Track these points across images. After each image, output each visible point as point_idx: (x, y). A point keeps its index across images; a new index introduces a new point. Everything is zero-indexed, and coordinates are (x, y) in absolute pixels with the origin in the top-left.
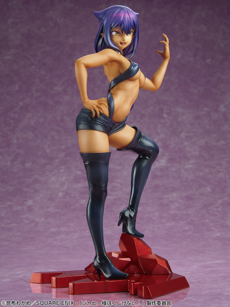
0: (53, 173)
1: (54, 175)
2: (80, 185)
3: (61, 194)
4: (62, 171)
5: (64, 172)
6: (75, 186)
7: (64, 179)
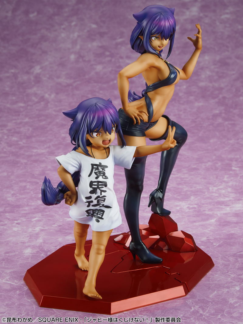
0: (63, 27)
1: (64, 29)
2: (95, 44)
3: (73, 57)
4: (73, 24)
5: (76, 25)
6: (90, 46)
7: (76, 34)
